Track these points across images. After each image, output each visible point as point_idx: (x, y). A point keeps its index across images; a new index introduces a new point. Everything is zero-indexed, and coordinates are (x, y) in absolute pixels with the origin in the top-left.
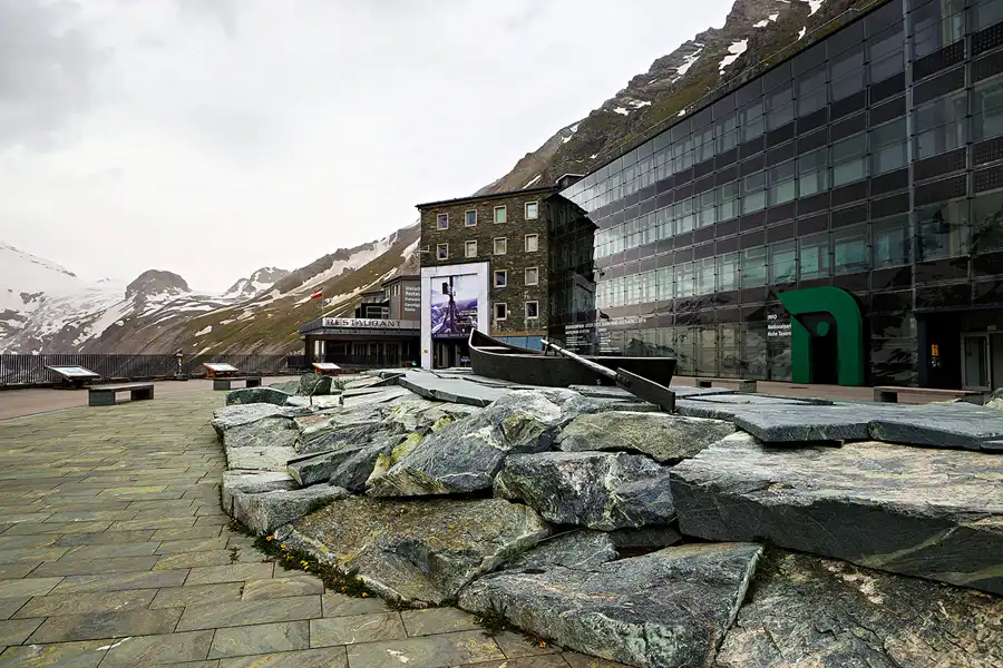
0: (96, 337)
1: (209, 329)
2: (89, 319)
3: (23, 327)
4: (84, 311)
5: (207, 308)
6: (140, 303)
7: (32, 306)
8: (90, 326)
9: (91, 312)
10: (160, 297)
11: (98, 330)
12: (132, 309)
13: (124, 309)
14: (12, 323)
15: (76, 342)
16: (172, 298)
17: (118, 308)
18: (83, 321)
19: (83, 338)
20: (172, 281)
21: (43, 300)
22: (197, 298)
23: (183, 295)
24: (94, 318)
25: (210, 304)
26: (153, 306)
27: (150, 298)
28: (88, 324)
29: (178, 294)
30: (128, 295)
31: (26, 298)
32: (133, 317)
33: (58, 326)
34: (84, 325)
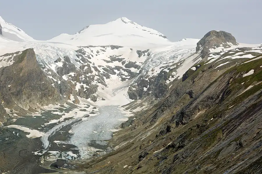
0: (179, 78)
1: (252, 72)
2: (175, 67)
3: (138, 72)
4: (172, 61)
5: (250, 56)
6: (205, 54)
7: (143, 58)
8: (176, 71)
9: (176, 61)
10: (218, 50)
11: (180, 73)
12: (201, 59)
13: (196, 59)
14: (133, 70)
15: (168, 82)
16: (226, 50)
17: (192, 58)
18: (171, 68)
19: (172, 79)
20: (226, 37)
21: (149, 55)
22: (242, 50)
23: (233, 47)
24: (178, 65)
25: (253, 54)
26: (214, 56)
27: (212, 50)
28: (174, 70)
29: (230, 47)
30: (198, 49)
31: (140, 53)
32: (201, 64)
33: (157, 71)
34: (171, 71)
